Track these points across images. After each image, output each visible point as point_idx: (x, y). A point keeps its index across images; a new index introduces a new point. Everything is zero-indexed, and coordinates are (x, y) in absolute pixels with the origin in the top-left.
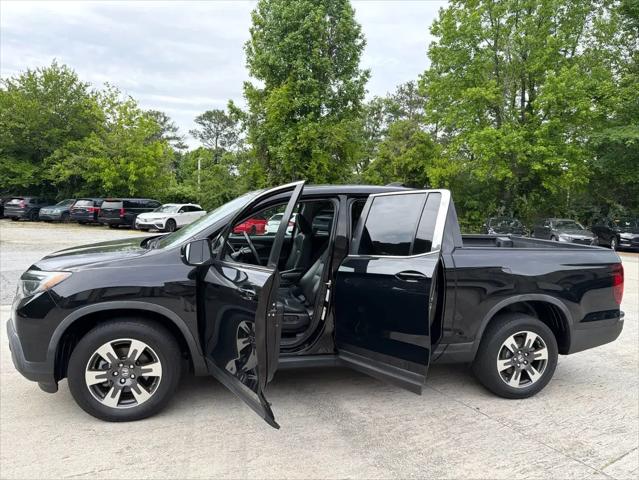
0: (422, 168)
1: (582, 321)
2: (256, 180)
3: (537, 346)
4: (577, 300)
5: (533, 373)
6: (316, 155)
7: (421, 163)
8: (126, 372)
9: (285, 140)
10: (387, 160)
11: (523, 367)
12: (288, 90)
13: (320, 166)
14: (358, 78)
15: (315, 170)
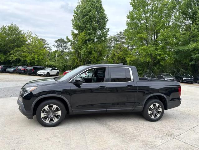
0: (125, 58)
1: (170, 101)
2: (74, 60)
3: (159, 107)
4: (169, 95)
5: (158, 115)
6: (93, 53)
7: (124, 56)
8: (51, 114)
9: (84, 49)
10: (114, 55)
11: (155, 113)
12: (85, 34)
13: (94, 57)
14: (106, 31)
15: (93, 58)
